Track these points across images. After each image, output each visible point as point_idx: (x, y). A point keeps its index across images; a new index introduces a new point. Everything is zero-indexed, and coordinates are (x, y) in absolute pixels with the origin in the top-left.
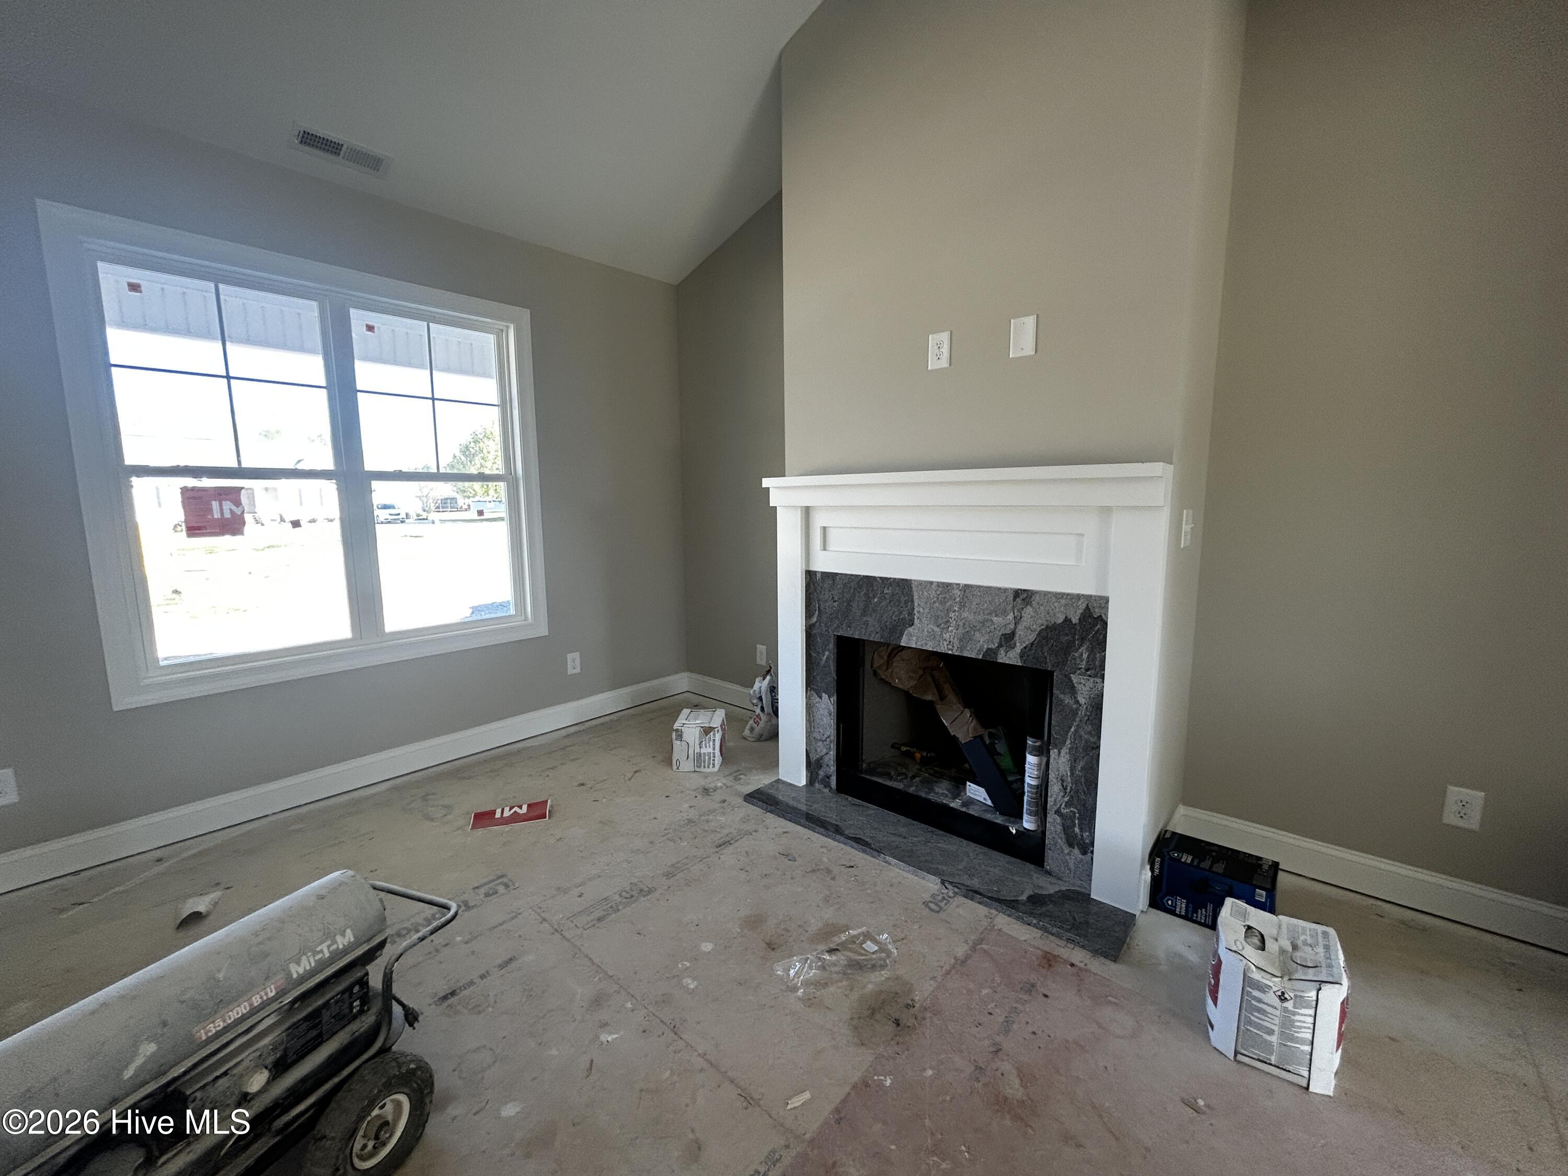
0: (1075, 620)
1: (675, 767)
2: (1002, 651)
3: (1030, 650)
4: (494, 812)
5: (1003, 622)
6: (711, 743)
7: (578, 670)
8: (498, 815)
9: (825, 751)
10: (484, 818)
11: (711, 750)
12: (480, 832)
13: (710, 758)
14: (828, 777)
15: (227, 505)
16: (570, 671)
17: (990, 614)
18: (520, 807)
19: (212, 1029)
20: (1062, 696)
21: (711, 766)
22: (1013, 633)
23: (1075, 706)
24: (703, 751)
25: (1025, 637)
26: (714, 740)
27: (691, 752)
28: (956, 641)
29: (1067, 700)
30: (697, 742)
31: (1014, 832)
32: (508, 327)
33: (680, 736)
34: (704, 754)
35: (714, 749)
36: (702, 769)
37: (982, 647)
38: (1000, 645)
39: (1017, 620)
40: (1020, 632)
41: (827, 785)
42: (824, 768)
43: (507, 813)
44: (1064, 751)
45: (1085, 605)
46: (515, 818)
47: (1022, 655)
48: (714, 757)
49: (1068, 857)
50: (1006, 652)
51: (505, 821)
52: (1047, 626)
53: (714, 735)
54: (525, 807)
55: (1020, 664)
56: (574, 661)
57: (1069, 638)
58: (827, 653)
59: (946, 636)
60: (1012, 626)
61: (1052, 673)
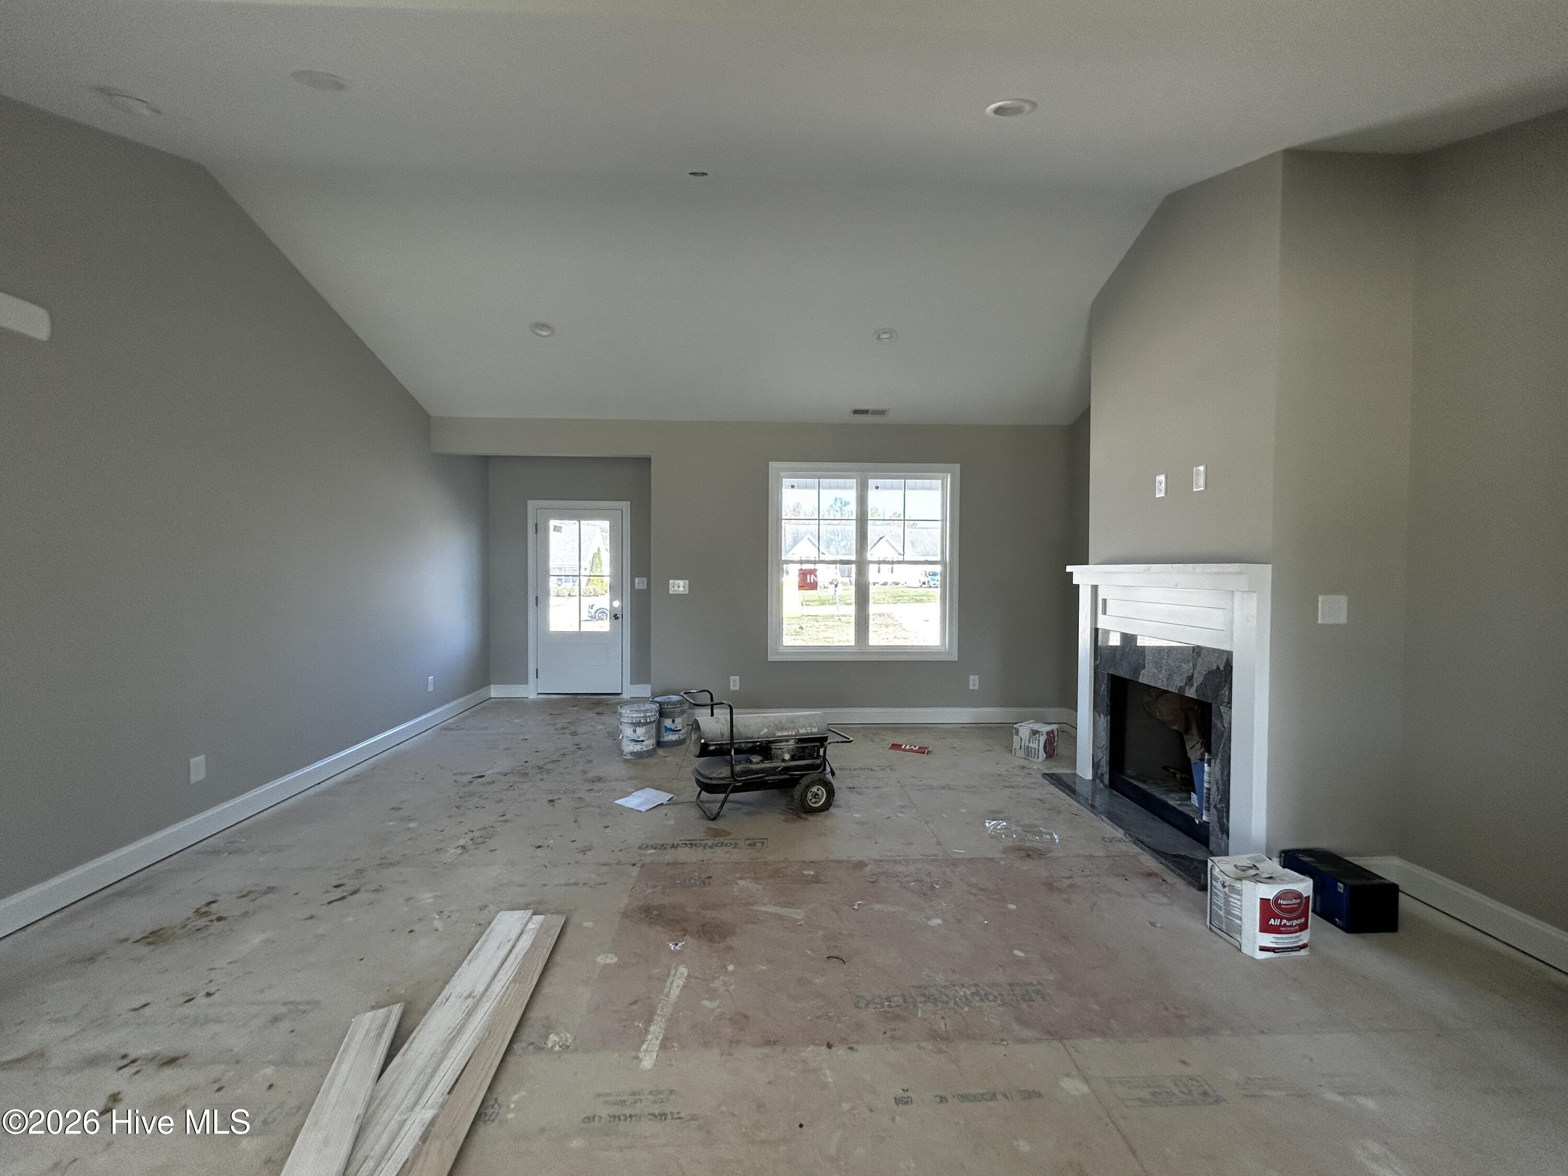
0: (1222, 668)
1: (1013, 754)
2: (1187, 688)
3: (1201, 688)
4: (902, 745)
5: (1187, 667)
6: (1037, 741)
7: (976, 687)
8: (903, 747)
9: (1101, 756)
10: (896, 747)
11: (1036, 746)
12: (892, 751)
13: (1035, 752)
14: (1102, 775)
15: (813, 576)
16: (971, 687)
17: (1181, 662)
18: (915, 747)
19: (780, 734)
20: (1216, 721)
21: (1036, 757)
22: (1192, 675)
23: (1223, 729)
24: (1031, 745)
25: (1198, 680)
26: (1039, 740)
27: (1023, 744)
28: (1165, 680)
29: (1219, 725)
30: (1027, 739)
31: (1197, 822)
32: (947, 476)
33: (1017, 733)
34: (1031, 747)
35: (1039, 746)
36: (1030, 758)
37: (1177, 684)
38: (1186, 684)
39: (1194, 666)
40: (1196, 675)
41: (1102, 781)
42: (1101, 768)
43: (908, 747)
44: (1218, 761)
45: (1226, 657)
46: (911, 750)
47: (1197, 691)
48: (1039, 751)
49: (1220, 841)
50: (1189, 689)
51: (905, 750)
52: (1209, 672)
53: (1039, 736)
54: (917, 748)
55: (1196, 698)
56: (974, 680)
57: (1218, 680)
58: (1104, 686)
59: (1160, 676)
60: (1192, 671)
61: (1211, 704)
